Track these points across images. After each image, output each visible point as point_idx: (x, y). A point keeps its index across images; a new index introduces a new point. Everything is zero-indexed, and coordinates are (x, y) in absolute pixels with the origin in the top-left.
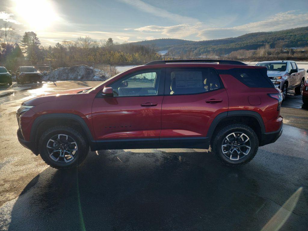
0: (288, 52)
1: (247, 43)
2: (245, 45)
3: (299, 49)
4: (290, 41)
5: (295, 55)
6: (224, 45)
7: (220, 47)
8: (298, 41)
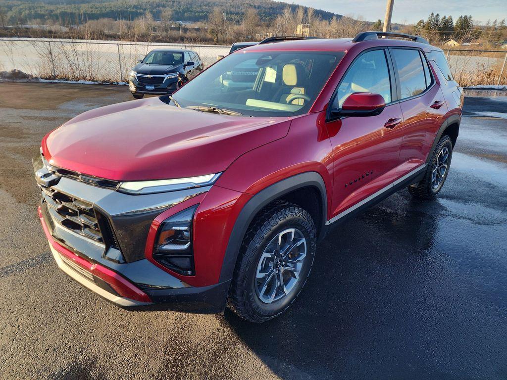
0: (177, 29)
1: (111, 8)
2: (107, 10)
3: (189, 25)
4: (174, 10)
5: (188, 34)
6: (68, 6)
7: (63, 10)
8: (184, 12)
